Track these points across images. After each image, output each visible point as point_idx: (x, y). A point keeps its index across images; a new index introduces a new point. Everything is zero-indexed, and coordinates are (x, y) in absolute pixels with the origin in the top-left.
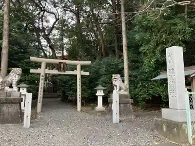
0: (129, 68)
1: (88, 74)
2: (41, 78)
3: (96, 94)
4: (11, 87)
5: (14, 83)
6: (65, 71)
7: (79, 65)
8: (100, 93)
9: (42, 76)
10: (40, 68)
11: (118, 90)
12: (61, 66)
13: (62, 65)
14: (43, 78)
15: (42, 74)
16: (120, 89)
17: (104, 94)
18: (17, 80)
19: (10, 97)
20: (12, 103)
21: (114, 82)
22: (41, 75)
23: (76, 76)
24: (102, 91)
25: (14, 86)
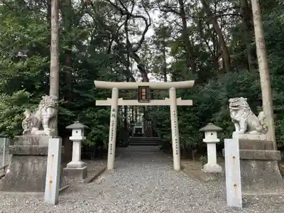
0: (272, 87)
1: (189, 103)
2: (112, 113)
3: (204, 140)
4: (41, 128)
5: (45, 121)
6: (149, 101)
7: (173, 88)
8: (211, 138)
9: (114, 110)
10: (111, 97)
11: (243, 130)
12: (141, 92)
13: (144, 90)
14: (114, 113)
15: (114, 107)
16: (248, 129)
17: (218, 140)
18: (48, 116)
19: (38, 144)
20: (40, 155)
21: (233, 115)
22: (112, 109)
23: (168, 108)
24: (215, 135)
25: (45, 126)
